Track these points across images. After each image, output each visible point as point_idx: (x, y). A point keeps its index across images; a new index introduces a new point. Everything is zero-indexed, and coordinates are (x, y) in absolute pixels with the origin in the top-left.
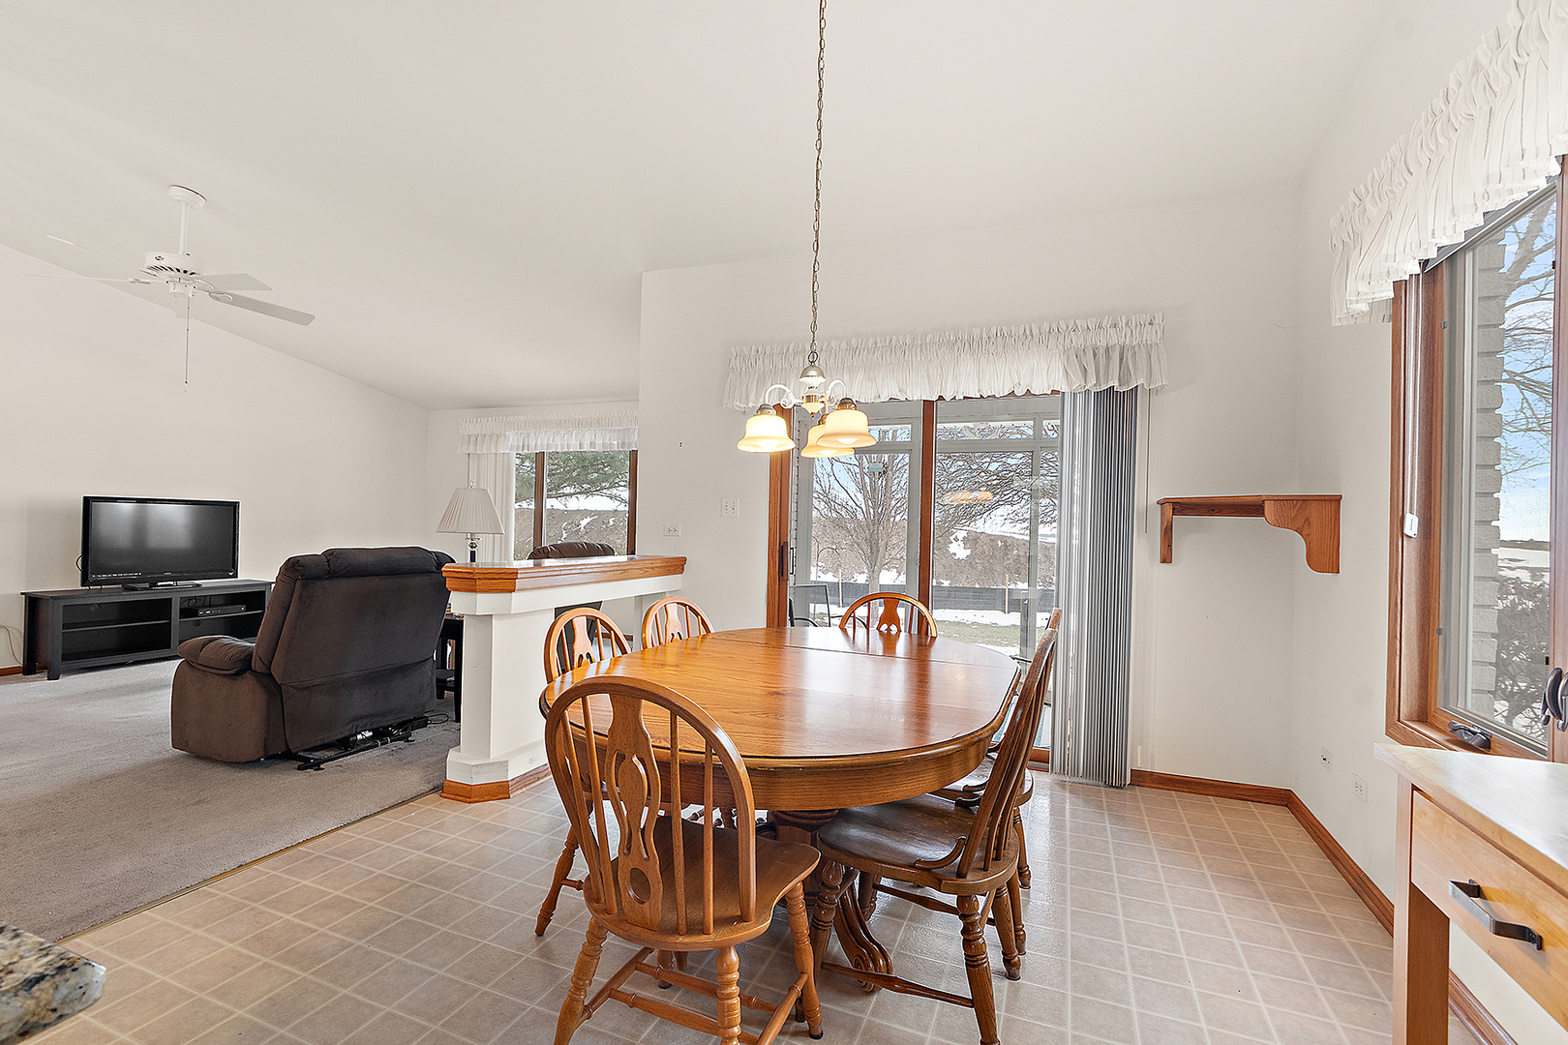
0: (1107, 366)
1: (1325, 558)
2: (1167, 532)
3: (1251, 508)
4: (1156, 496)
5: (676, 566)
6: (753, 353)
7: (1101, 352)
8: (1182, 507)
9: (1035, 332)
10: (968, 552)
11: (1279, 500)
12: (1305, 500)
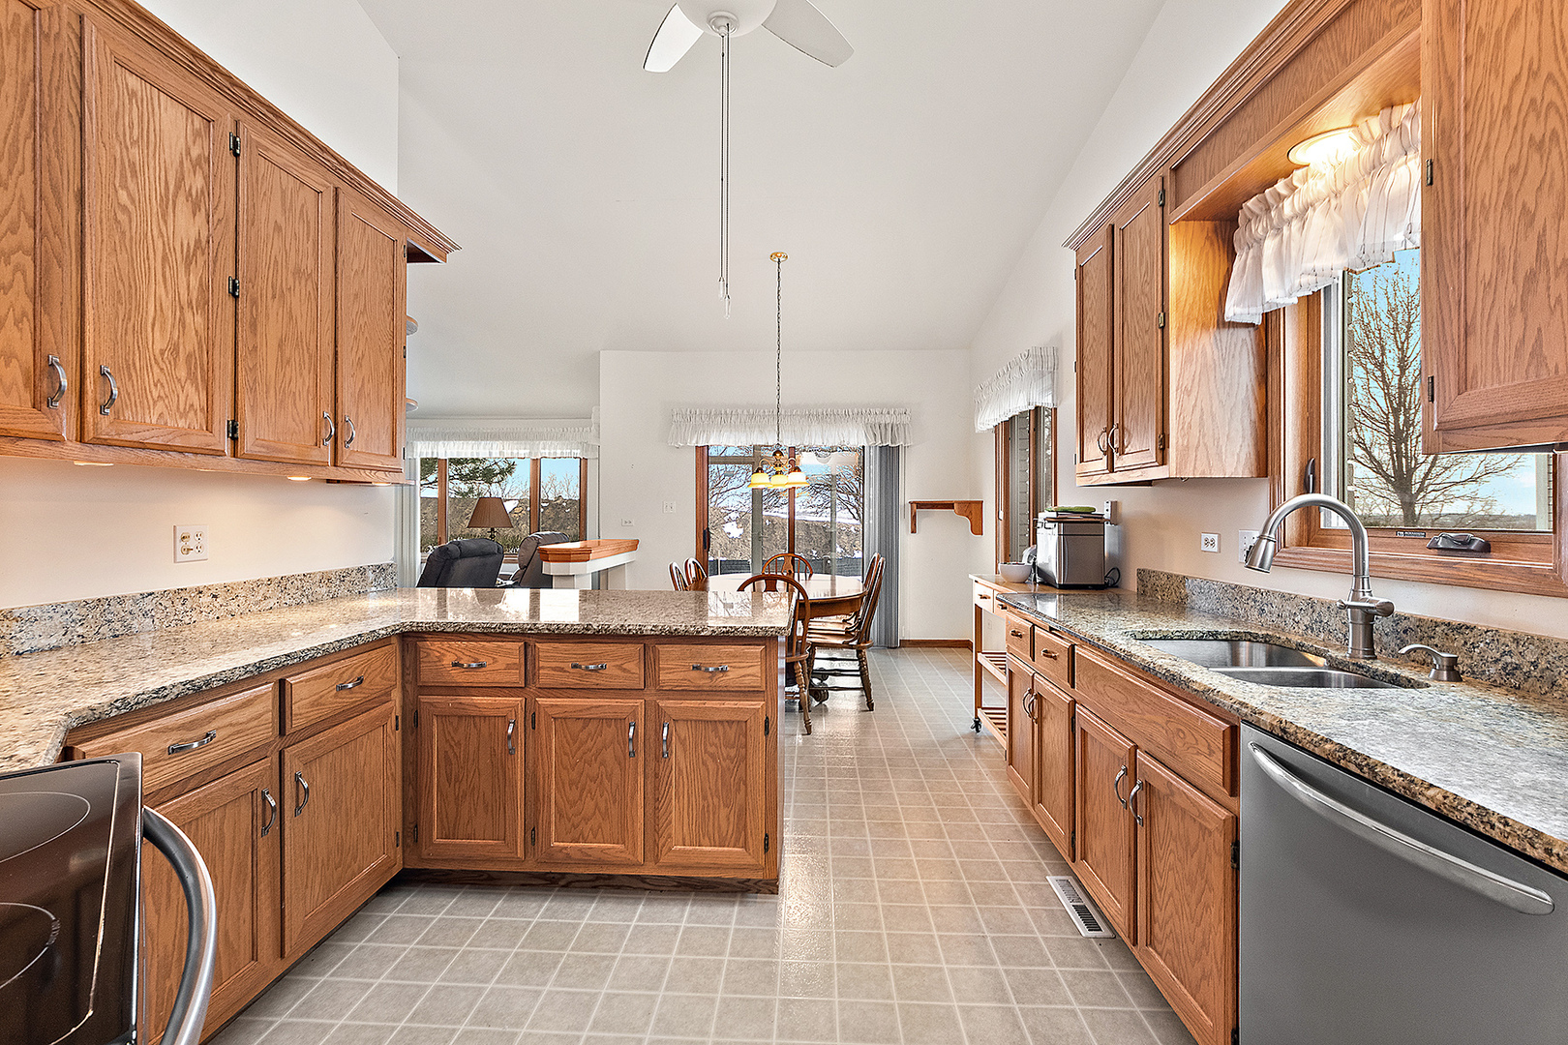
0: (886, 434)
1: (977, 529)
2: (914, 518)
3: (949, 506)
4: (907, 502)
5: (634, 545)
6: (688, 413)
7: (882, 426)
8: (921, 505)
9: (851, 414)
10: (741, 531)
11: (959, 503)
12: (970, 503)
